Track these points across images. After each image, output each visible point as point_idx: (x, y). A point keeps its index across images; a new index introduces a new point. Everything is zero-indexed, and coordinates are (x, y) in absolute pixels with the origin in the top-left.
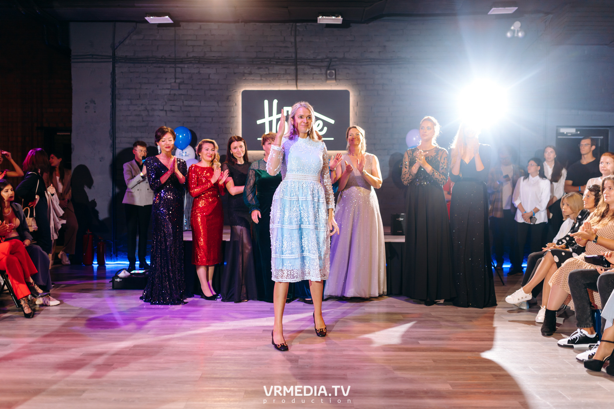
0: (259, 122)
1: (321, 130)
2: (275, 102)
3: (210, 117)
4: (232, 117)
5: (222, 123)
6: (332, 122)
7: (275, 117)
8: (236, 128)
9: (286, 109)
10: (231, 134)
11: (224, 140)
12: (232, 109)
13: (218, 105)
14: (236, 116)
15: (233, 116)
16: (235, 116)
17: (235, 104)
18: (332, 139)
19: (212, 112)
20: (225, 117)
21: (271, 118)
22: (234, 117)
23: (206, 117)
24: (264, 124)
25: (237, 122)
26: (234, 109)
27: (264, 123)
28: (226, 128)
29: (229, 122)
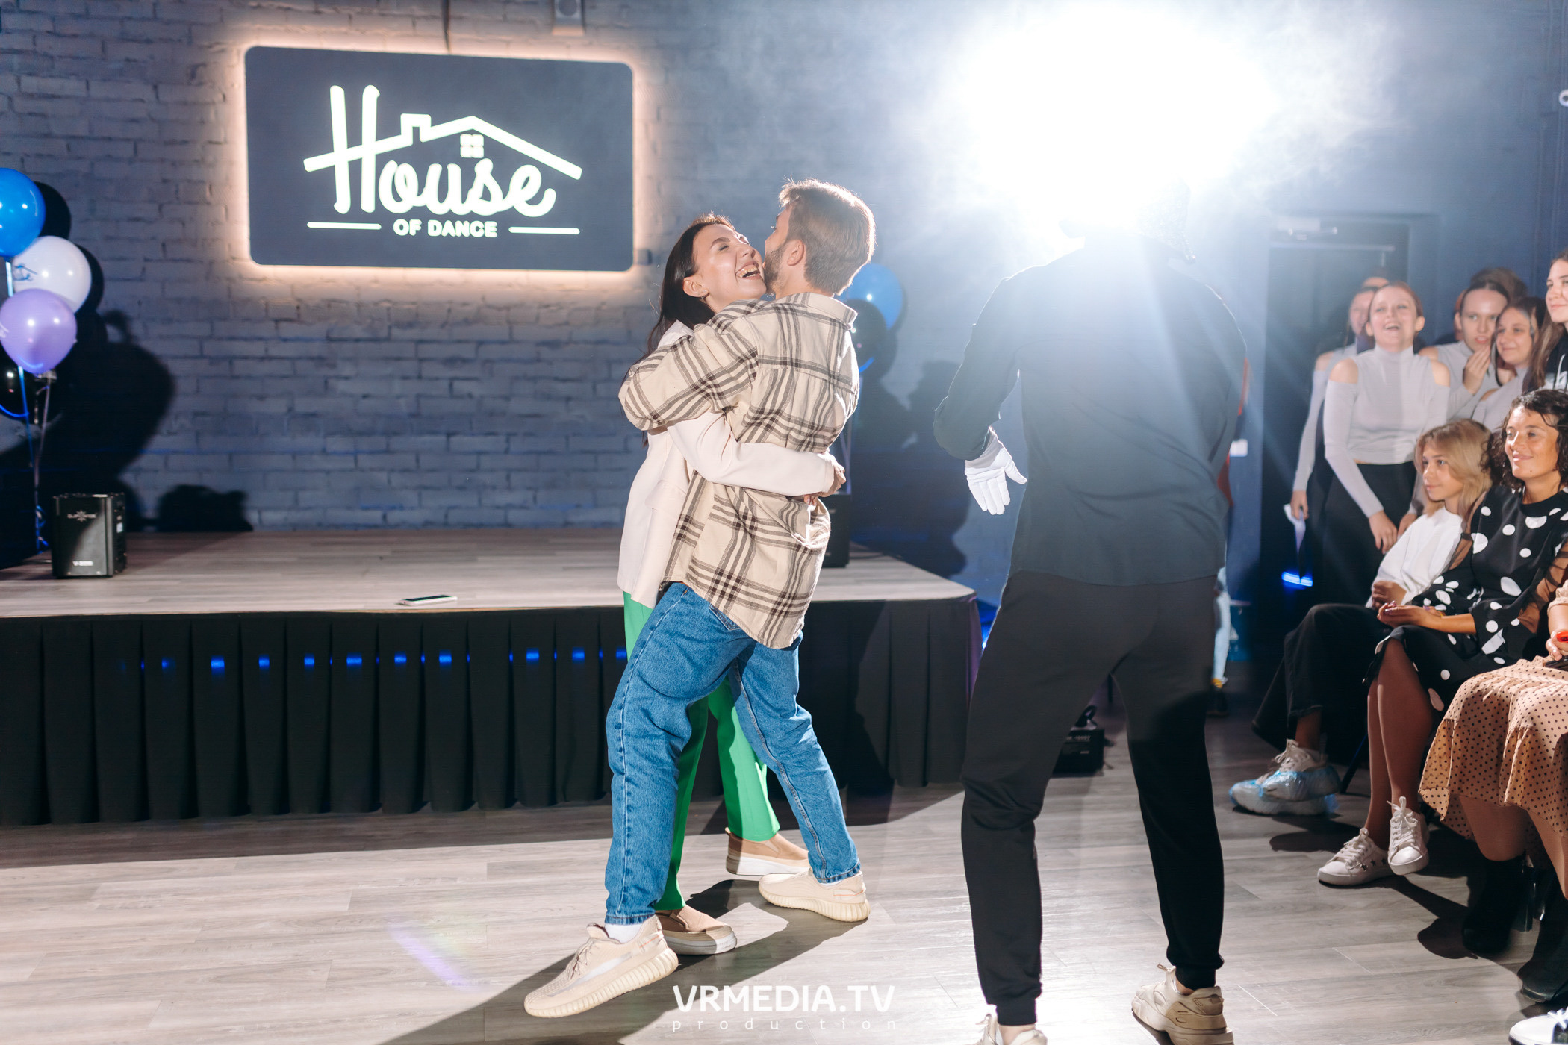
0: (312, 164)
1: (535, 200)
2: (371, 95)
3: (128, 140)
4: (210, 142)
5: (174, 164)
6: (574, 172)
7: (371, 147)
8: (228, 182)
9: (409, 121)
10: (208, 203)
11: (183, 224)
12: (212, 117)
13: (157, 97)
14: (226, 142)
15: (215, 139)
16: (221, 140)
17: (221, 97)
18: (575, 231)
19: (134, 121)
20: (185, 142)
21: (355, 153)
22: (218, 143)
23: (110, 139)
24: (329, 173)
25: (231, 163)
26: (216, 113)
27: (332, 169)
28: (189, 181)
29: (200, 162)
